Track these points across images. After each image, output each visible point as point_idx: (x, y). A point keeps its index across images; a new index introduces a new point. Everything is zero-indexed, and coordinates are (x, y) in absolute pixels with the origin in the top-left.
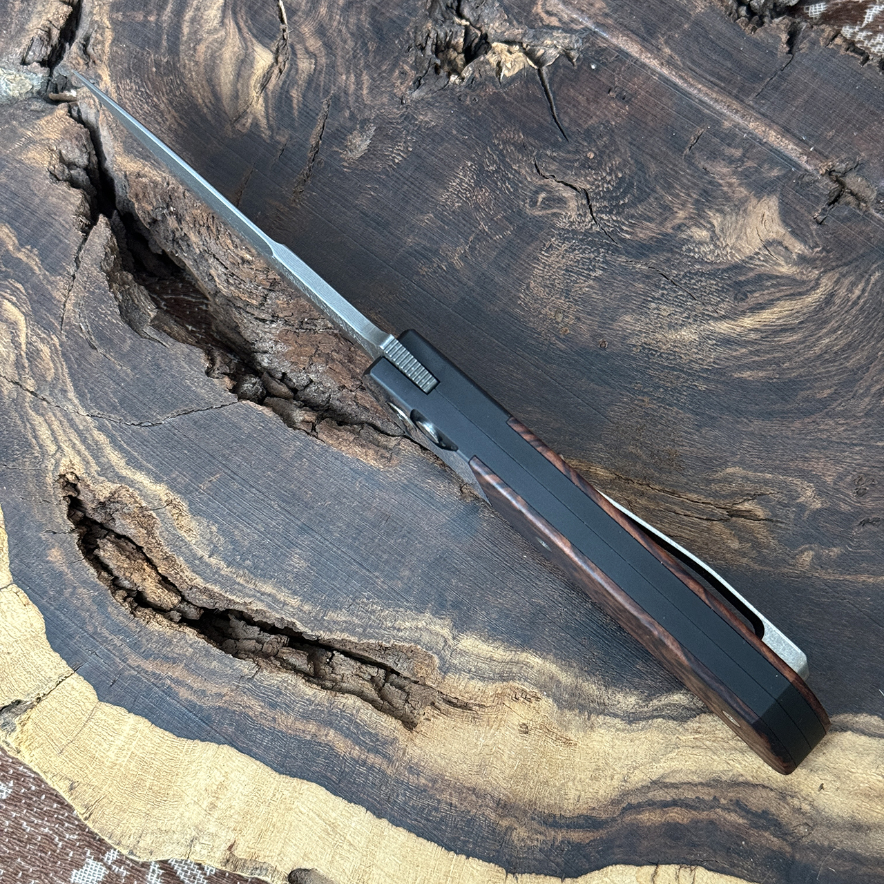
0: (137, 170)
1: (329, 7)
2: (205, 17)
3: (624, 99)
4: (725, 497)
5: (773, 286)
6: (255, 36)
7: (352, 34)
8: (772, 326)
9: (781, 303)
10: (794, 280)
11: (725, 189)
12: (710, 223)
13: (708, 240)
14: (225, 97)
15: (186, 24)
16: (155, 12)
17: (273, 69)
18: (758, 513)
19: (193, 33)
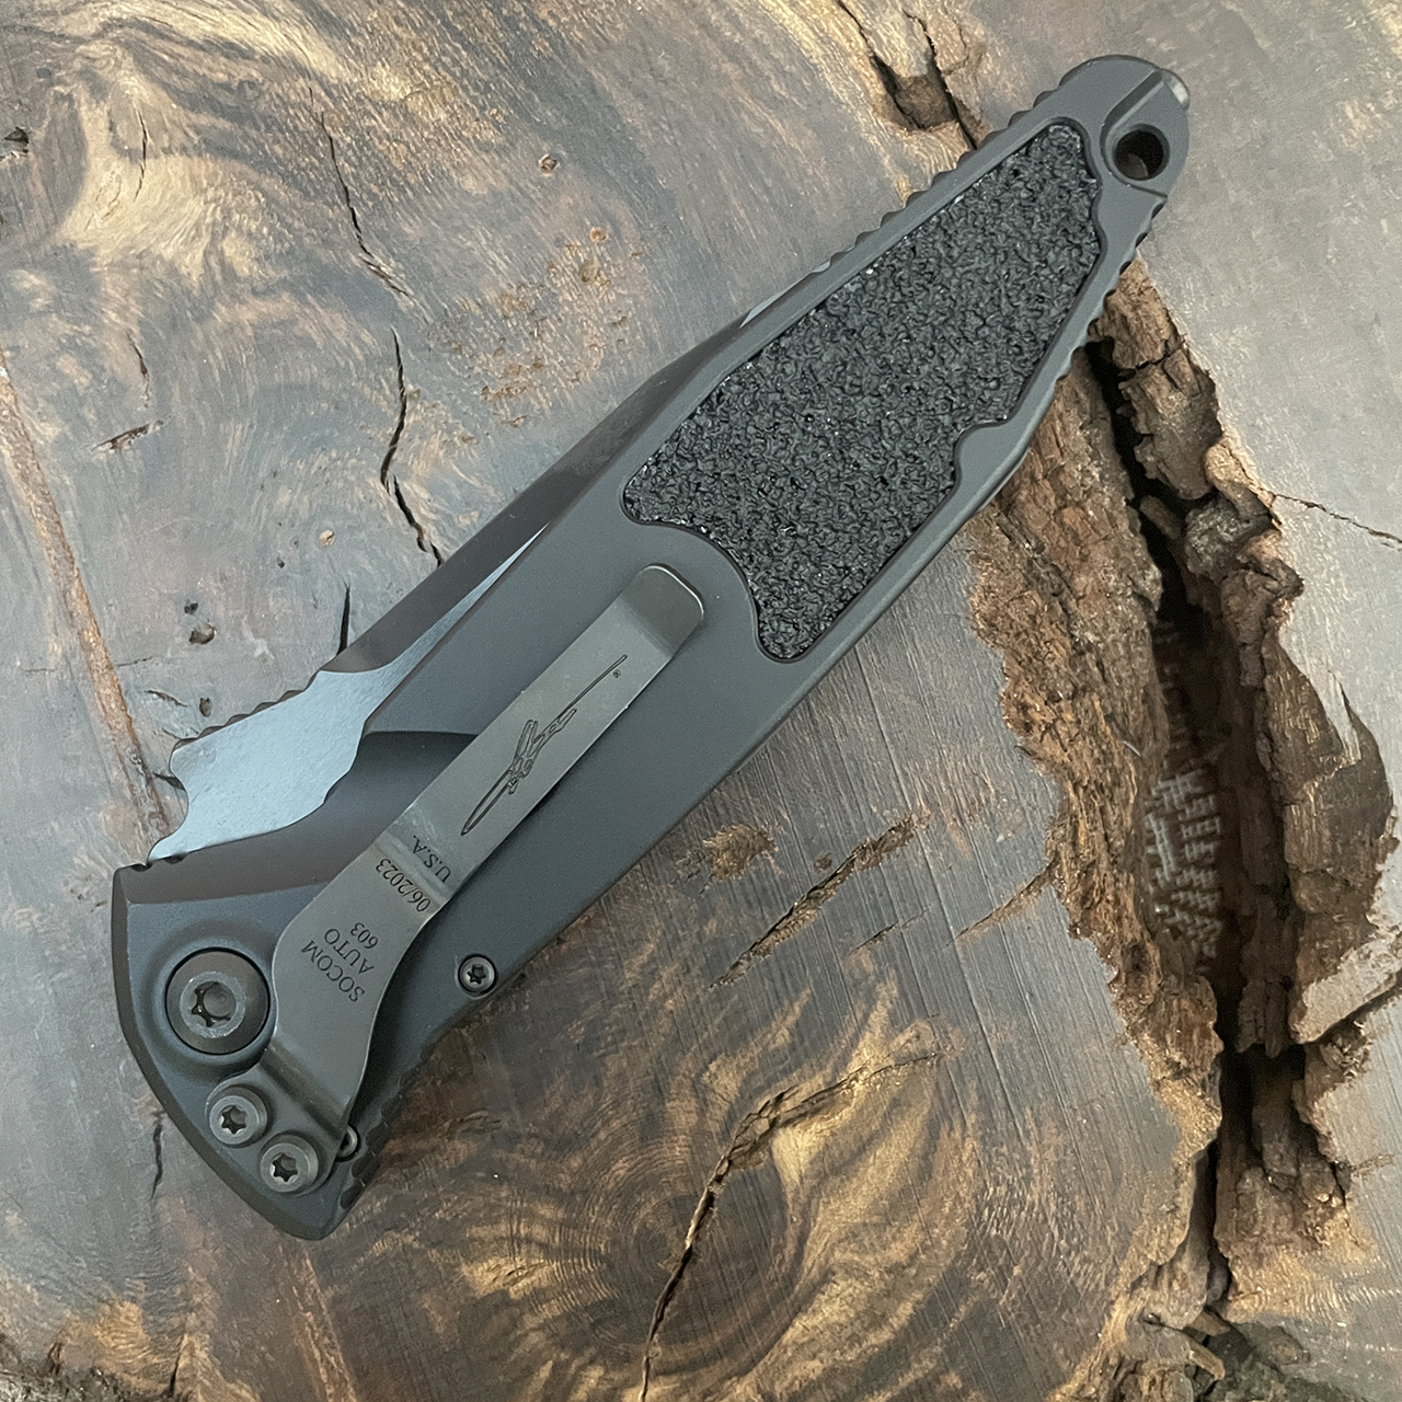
0: (1176, 1085)
1: (605, 1165)
2: (852, 1312)
3: (192, 608)
5: (183, 75)
6: (782, 1206)
7: (597, 1082)
9: (191, 35)
10: (137, 59)
11: (135, 310)
12: (206, 264)
13: (233, 235)
14: (919, 1119)
15: (895, 1322)
16: (940, 1389)
17: (790, 1115)
19: (895, 1295)
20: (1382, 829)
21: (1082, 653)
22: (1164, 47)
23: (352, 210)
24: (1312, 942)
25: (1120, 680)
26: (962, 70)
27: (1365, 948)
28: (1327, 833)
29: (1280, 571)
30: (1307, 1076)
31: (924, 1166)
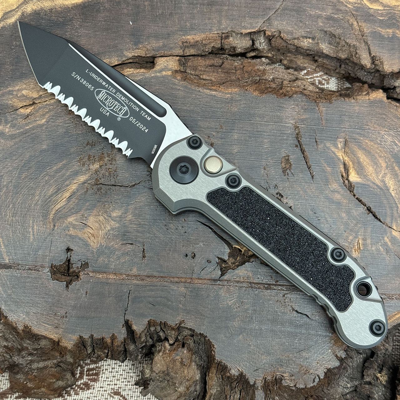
0: (371, 96)
1: (342, 218)
2: (394, 179)
3: (187, 255)
4: (40, 108)
6: (364, 184)
8: (63, 191)
9: (64, 203)
11: (118, 240)
12: (115, 221)
13: (111, 213)
14: (358, 150)
17: (346, 175)
18: (23, 110)
19: (393, 169)
20: (335, 36)
21: (274, 81)
22: (160, 12)
23: (118, 186)
24: (353, 58)
25: (283, 76)
26: (147, 52)
27: (358, 48)
28: (332, 46)
29: (275, 33)
30: (380, 70)
31: (368, 152)
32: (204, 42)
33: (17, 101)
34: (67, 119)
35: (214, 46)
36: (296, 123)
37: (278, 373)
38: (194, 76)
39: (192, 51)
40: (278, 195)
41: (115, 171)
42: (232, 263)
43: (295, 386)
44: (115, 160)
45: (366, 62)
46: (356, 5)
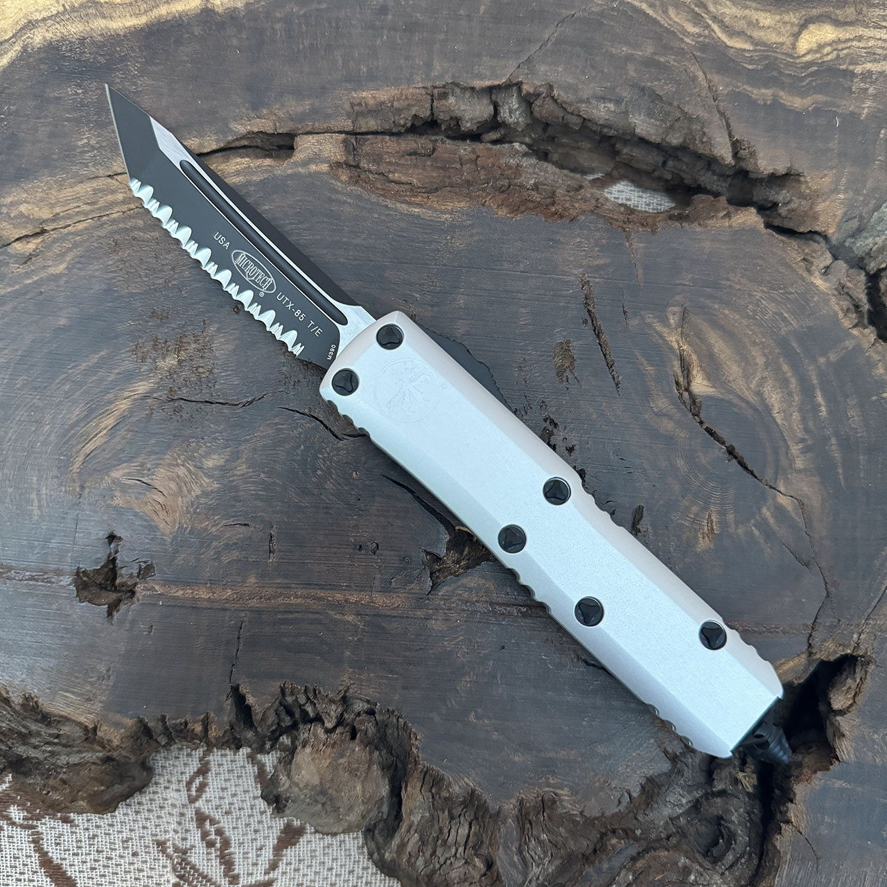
0: (733, 219)
1: (676, 468)
2: (779, 390)
3: (361, 546)
5: (122, 450)
6: (723, 401)
8: (101, 414)
9: (104, 440)
11: (217, 517)
12: (209, 477)
13: (203, 459)
14: (709, 329)
15: (789, 374)
16: (823, 367)
17: (686, 381)
18: (20, 245)
19: (778, 369)
20: (660, 98)
21: (538, 188)
22: (307, 43)
23: (216, 403)
24: (694, 144)
25: (554, 181)
26: (277, 124)
27: (706, 124)
28: (653, 120)
29: (541, 89)
30: (748, 169)
31: (729, 335)
32: (396, 104)
33: (8, 227)
34: (110, 263)
35: (417, 114)
36: (584, 275)
37: (547, 789)
38: (376, 176)
39: (372, 124)
40: (548, 422)
41: (211, 372)
42: (453, 562)
43: (581, 813)
44: (211, 349)
45: (724, 152)
46: (701, 39)
